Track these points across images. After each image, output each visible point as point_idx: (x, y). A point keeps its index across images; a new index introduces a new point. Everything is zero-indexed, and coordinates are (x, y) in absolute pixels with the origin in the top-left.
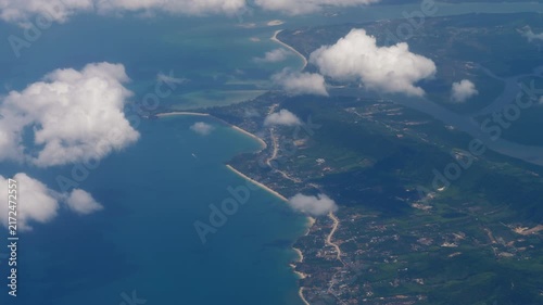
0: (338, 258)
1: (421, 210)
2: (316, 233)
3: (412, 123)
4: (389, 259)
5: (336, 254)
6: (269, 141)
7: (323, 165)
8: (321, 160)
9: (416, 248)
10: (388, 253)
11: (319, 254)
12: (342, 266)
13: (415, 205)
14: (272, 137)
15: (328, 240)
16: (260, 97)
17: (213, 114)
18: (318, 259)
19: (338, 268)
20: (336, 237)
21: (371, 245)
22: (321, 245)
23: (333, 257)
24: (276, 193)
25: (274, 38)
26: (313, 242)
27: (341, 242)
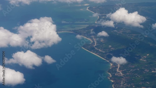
0: (122, 76)
1: (143, 61)
2: (114, 68)
3: (134, 35)
4: (137, 76)
5: (121, 74)
6: (93, 40)
7: (111, 48)
8: (110, 46)
9: (144, 73)
10: (137, 74)
11: (116, 75)
12: (124, 78)
13: (141, 60)
14: (94, 39)
15: (118, 70)
16: (87, 27)
17: (74, 32)
18: (116, 76)
19: (123, 79)
20: (120, 69)
21: (131, 72)
22: (116, 72)
23: (120, 75)
24: (99, 56)
25: (87, 9)
26: (113, 71)
27: (122, 71)
